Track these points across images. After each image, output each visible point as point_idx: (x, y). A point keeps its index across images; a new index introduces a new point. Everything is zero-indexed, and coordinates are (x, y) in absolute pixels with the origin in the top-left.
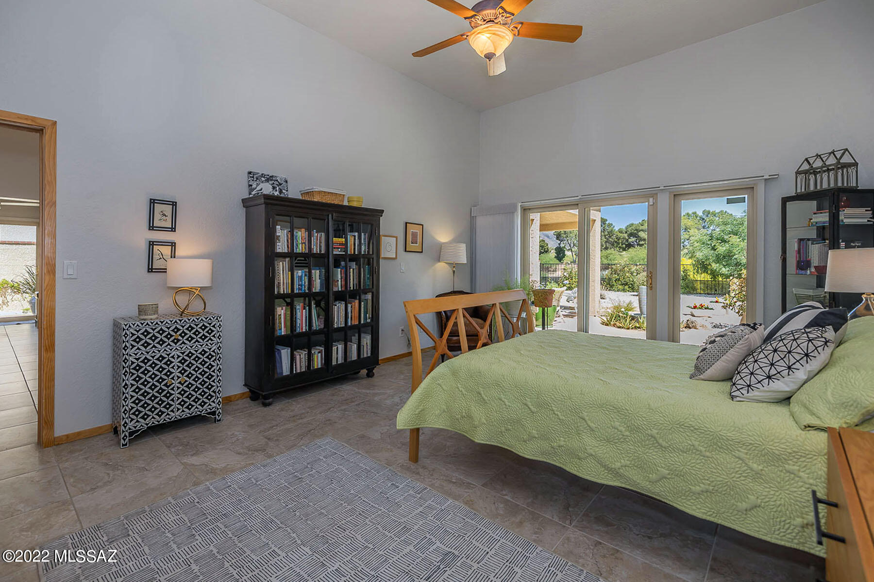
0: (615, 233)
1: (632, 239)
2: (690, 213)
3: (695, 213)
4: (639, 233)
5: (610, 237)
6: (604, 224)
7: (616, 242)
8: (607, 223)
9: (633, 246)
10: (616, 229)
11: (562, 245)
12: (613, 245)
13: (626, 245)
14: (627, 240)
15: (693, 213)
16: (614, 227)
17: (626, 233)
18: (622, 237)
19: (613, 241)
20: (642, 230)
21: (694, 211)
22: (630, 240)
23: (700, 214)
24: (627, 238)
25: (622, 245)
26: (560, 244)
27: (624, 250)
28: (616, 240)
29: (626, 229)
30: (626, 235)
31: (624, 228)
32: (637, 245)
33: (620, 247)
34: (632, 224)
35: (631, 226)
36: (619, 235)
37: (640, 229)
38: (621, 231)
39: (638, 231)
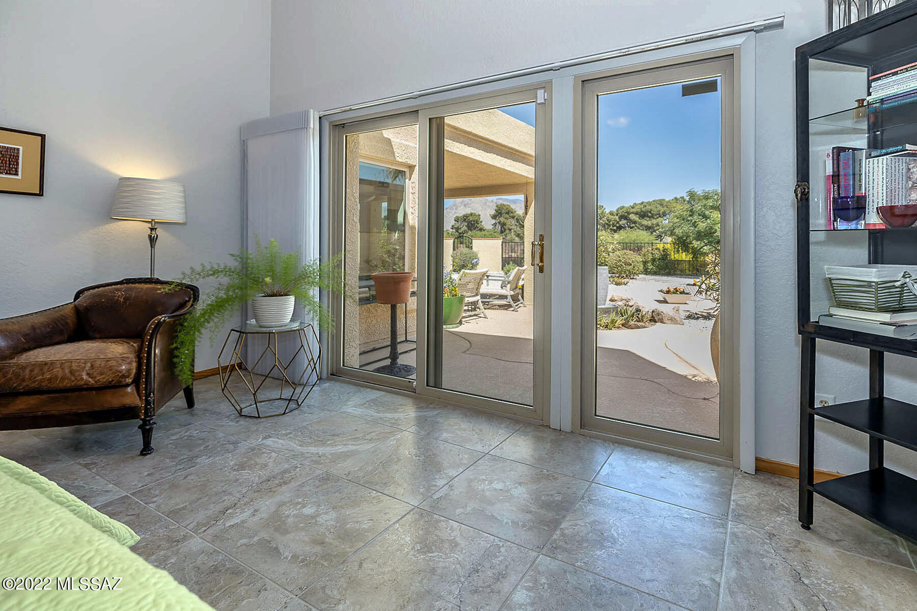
0: (606, 215)
1: (623, 222)
2: (678, 197)
4: (630, 216)
5: (601, 219)
7: (607, 224)
9: (625, 228)
10: (607, 211)
12: (604, 226)
13: (617, 227)
14: (618, 223)
15: (681, 198)
16: (605, 208)
17: (617, 215)
18: (613, 220)
19: (604, 223)
20: (632, 213)
21: (682, 196)
22: (620, 222)
24: (618, 220)
25: (613, 227)
27: (615, 231)
28: (607, 222)
29: (617, 211)
30: (617, 218)
31: (615, 210)
32: (628, 227)
33: (611, 229)
34: (623, 207)
35: (621, 209)
36: (611, 217)
37: (631, 211)
38: (611, 213)
39: (629, 213)
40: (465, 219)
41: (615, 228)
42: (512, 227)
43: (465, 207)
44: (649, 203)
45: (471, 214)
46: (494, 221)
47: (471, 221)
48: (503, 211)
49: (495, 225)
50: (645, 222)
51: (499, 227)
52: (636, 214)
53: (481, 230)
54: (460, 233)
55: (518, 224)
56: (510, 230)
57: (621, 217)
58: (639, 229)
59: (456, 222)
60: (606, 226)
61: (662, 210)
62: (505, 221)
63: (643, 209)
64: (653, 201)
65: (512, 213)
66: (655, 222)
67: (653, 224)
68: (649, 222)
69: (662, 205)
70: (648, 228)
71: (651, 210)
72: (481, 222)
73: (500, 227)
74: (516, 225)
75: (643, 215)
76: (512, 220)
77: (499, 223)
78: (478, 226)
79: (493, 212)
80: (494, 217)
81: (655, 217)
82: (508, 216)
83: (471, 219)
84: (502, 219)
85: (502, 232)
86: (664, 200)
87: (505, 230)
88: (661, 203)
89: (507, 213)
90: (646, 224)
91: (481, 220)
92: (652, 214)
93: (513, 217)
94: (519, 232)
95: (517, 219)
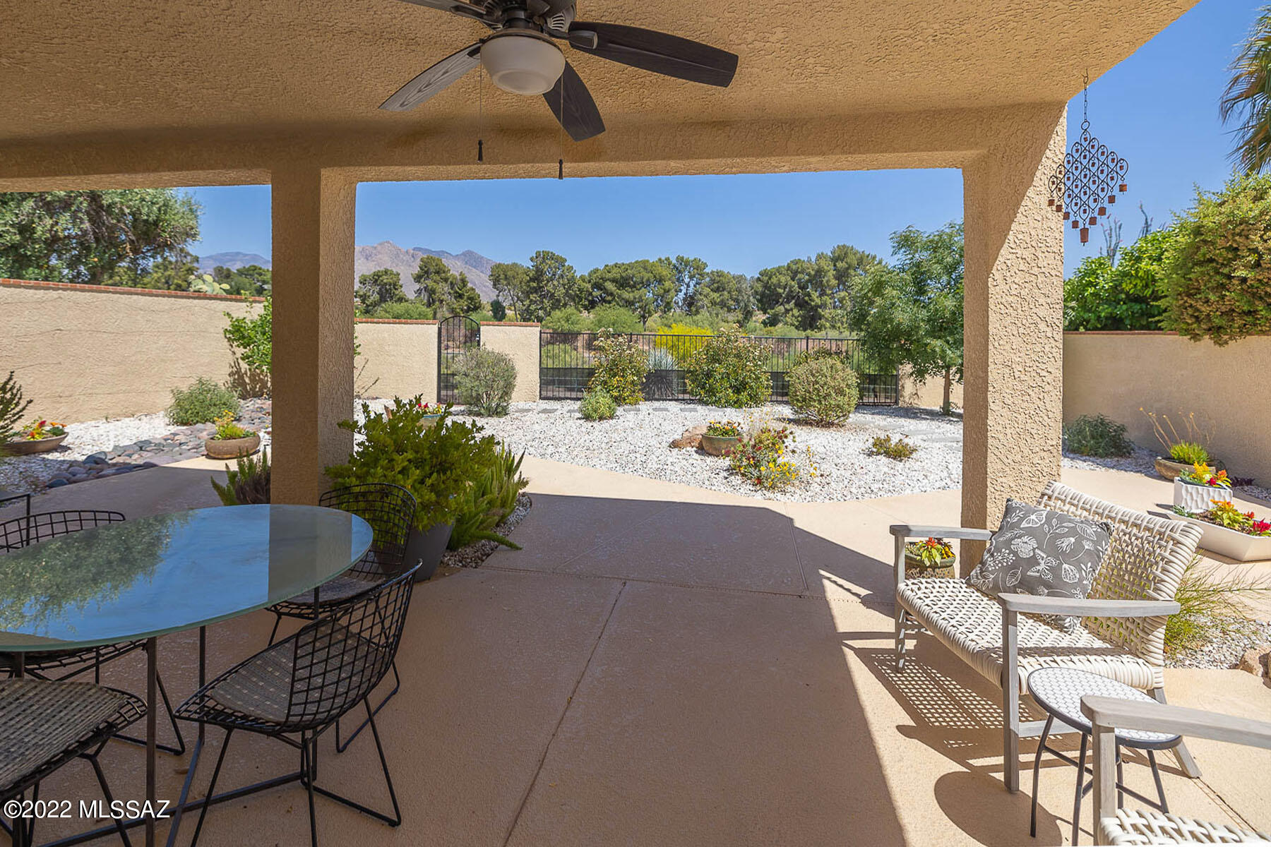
0: (576, 281)
1: (596, 293)
2: (663, 258)
3: (667, 259)
4: (606, 284)
5: (570, 287)
6: (563, 266)
7: (578, 296)
8: (566, 264)
9: (598, 303)
10: (578, 275)
11: (501, 299)
12: (573, 300)
13: (589, 301)
14: (591, 294)
16: (576, 271)
17: (590, 282)
18: (584, 289)
19: (573, 294)
20: (609, 279)
22: (594, 293)
23: (674, 261)
24: (591, 290)
25: (585, 300)
26: (498, 296)
27: (586, 309)
28: (578, 292)
29: (590, 276)
30: (589, 286)
31: (587, 274)
32: (603, 302)
33: (582, 304)
34: (595, 270)
35: (594, 273)
36: (581, 284)
37: (607, 276)
38: (583, 279)
39: (605, 280)
40: (376, 280)
41: (587, 303)
42: (444, 297)
43: (367, 259)
44: (631, 266)
45: (386, 272)
46: (417, 286)
47: (386, 284)
48: (432, 269)
49: (419, 292)
50: (627, 295)
51: (424, 296)
52: (614, 281)
53: (401, 300)
54: (368, 306)
55: (452, 292)
56: (441, 301)
57: (597, 286)
58: (618, 304)
59: (362, 286)
60: (577, 299)
61: (647, 276)
62: (435, 285)
63: (624, 275)
64: (636, 262)
65: (444, 272)
66: (637, 294)
67: (635, 298)
68: (631, 295)
69: (645, 269)
70: (629, 304)
71: (633, 276)
72: (401, 286)
73: (426, 297)
74: (450, 293)
75: (623, 283)
76: (444, 284)
77: (425, 288)
78: (397, 292)
79: (417, 270)
80: (418, 279)
81: (638, 287)
82: (438, 278)
83: (385, 281)
84: (430, 283)
85: (429, 305)
86: (648, 261)
87: (434, 301)
88: (644, 265)
89: (438, 273)
90: (627, 297)
91: (401, 282)
92: (635, 283)
93: (446, 280)
94: (455, 306)
95: (451, 283)
